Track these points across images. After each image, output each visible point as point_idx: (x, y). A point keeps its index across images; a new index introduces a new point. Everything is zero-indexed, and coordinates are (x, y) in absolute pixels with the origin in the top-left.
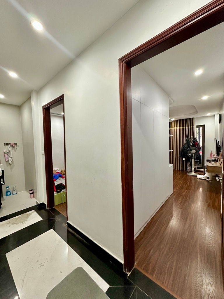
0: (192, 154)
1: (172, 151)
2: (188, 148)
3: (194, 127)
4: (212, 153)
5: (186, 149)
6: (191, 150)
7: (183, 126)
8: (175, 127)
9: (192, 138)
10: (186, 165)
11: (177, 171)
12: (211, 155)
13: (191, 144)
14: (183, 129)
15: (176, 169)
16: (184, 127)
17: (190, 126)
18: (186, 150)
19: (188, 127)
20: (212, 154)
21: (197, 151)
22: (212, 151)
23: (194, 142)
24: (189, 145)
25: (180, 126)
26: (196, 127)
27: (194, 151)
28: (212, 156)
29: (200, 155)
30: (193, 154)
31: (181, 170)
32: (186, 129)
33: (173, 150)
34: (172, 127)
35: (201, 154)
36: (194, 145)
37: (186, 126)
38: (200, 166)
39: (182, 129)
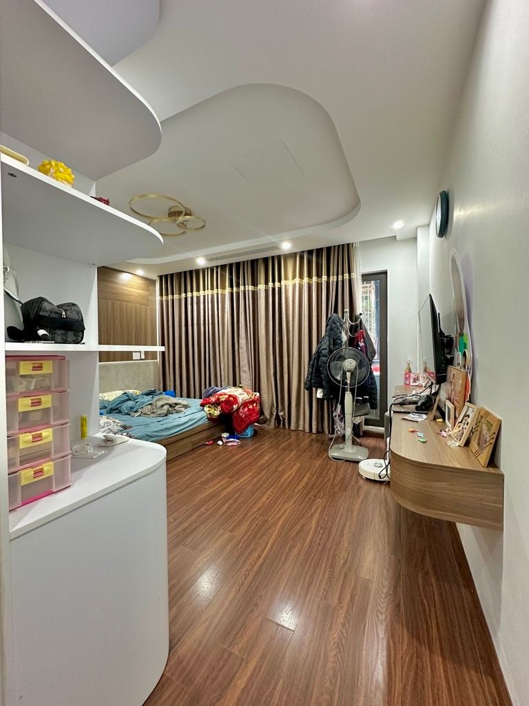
0: (344, 373)
1: (163, 353)
2: (331, 352)
3: (354, 275)
4: (410, 372)
5: (324, 356)
6: (342, 358)
7: (319, 275)
8: (294, 277)
9: (347, 315)
10: (330, 412)
11: (301, 433)
12: (406, 379)
13: (344, 338)
14: (319, 285)
15: (301, 428)
16: (324, 278)
17: (343, 274)
18: (324, 359)
19: (335, 277)
20: (412, 375)
21: (360, 365)
22: (409, 364)
23: (354, 329)
24: (336, 342)
25: (310, 276)
26: (360, 278)
27: (350, 364)
28: (412, 380)
29: (372, 377)
30: (348, 374)
31: (314, 430)
32: (328, 284)
33: (163, 349)
34: (286, 279)
35: (377, 374)
36: (353, 342)
37: (328, 275)
38: (374, 415)
39: (318, 283)
